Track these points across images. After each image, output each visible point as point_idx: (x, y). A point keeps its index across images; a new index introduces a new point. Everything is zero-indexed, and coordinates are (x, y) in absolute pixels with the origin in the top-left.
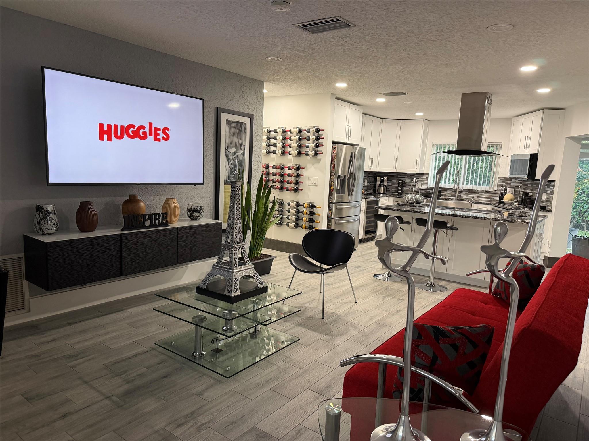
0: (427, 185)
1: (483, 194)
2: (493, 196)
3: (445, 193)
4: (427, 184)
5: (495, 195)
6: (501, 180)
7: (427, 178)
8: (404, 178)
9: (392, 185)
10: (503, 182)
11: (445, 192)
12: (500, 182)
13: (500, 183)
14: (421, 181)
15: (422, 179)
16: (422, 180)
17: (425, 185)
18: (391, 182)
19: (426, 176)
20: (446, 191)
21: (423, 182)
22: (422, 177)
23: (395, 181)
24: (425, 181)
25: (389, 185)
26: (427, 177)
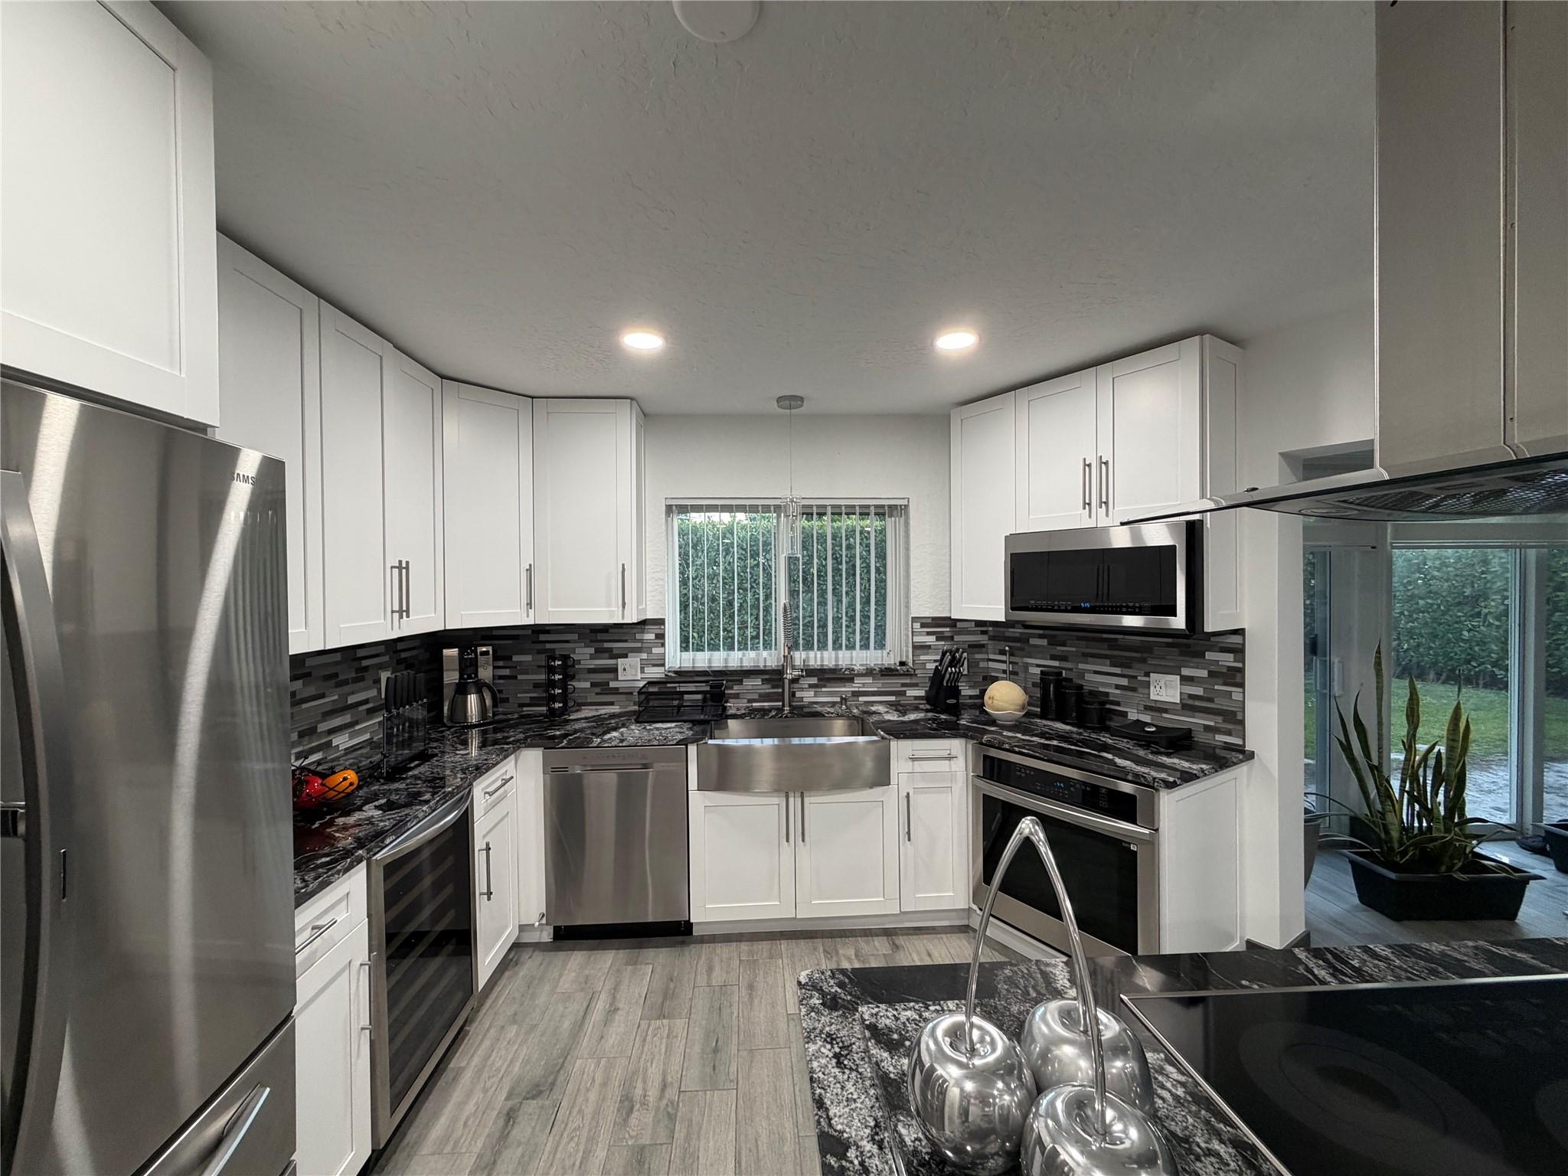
0: (663, 665)
1: (869, 680)
2: (903, 685)
3: (736, 689)
4: (662, 662)
5: (908, 681)
6: (923, 625)
7: (661, 636)
8: (567, 642)
9: (515, 677)
10: (928, 634)
11: (735, 687)
12: (920, 634)
13: (918, 639)
14: (639, 650)
15: (641, 641)
16: (639, 645)
17: (654, 665)
18: (509, 664)
19: (656, 629)
20: (740, 682)
21: (644, 656)
22: (638, 636)
23: (528, 658)
24: (655, 650)
25: (501, 677)
26: (658, 631)
